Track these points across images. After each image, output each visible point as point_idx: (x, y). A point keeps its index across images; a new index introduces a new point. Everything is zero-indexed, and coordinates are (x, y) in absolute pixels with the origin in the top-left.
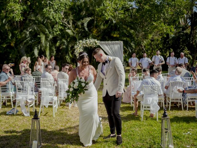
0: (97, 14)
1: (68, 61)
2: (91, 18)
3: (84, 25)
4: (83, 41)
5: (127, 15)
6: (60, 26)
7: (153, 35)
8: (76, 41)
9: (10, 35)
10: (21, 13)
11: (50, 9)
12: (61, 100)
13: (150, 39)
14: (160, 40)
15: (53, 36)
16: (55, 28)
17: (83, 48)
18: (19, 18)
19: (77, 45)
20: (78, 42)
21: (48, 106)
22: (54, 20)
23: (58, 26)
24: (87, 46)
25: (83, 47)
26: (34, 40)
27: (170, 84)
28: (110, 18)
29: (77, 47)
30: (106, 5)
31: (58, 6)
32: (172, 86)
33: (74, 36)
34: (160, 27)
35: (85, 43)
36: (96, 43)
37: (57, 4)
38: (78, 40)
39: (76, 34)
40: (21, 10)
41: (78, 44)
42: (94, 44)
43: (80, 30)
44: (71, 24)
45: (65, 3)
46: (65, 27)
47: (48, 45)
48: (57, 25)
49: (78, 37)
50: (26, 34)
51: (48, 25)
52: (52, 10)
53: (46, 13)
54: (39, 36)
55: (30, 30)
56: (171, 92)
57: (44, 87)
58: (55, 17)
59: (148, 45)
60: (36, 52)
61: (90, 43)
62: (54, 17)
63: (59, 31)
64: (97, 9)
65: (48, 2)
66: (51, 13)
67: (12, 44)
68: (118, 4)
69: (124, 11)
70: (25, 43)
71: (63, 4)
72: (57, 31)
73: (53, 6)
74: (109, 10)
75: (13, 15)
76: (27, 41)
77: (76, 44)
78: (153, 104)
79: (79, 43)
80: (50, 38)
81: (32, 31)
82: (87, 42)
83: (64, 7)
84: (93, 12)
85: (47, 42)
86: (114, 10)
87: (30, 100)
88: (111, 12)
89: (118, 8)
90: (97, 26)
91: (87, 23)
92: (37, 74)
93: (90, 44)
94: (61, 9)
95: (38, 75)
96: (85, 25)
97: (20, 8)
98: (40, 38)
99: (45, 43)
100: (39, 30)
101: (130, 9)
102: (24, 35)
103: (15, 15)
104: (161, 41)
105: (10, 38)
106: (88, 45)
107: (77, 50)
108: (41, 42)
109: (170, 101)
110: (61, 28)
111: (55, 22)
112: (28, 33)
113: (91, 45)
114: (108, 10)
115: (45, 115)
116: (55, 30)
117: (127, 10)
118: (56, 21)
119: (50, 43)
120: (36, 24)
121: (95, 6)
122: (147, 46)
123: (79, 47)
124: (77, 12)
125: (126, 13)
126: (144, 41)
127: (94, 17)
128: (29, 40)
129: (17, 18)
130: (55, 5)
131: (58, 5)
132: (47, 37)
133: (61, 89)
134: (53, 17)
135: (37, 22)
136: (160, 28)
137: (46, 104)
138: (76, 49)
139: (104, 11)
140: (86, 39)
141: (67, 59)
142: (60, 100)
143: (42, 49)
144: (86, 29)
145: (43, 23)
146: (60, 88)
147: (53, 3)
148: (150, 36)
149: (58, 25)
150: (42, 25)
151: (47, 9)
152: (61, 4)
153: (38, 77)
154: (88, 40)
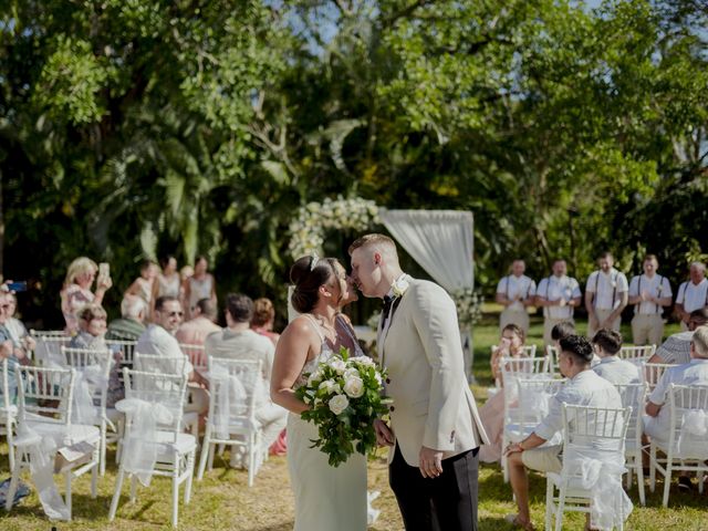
0: (382, 108)
1: (264, 279)
2: (356, 123)
3: (331, 147)
4: (322, 204)
5: (490, 117)
6: (241, 146)
7: (576, 195)
8: (298, 204)
9: (61, 175)
10: (96, 94)
11: (206, 80)
12: (217, 446)
13: (564, 209)
14: (602, 211)
15: (213, 185)
16: (223, 152)
17: (322, 233)
18: (89, 113)
19: (298, 219)
20: (302, 210)
21: (149, 479)
22: (220, 124)
23: (236, 148)
24: (338, 226)
25: (323, 227)
26: (141, 196)
27: (671, 396)
28: (426, 126)
29: (301, 230)
30: (412, 76)
31: (237, 73)
32: (678, 403)
33: (291, 186)
34: (608, 164)
35: (330, 213)
36: (370, 216)
37: (234, 65)
38: (303, 201)
39: (300, 179)
40: (98, 83)
41: (302, 218)
42: (365, 219)
43: (318, 165)
44: (283, 139)
45: (265, 65)
46: (259, 150)
47: (193, 217)
48: (232, 141)
49: (307, 190)
50: (115, 175)
51: (197, 142)
52: (213, 85)
53: (191, 96)
54: (161, 182)
55: (131, 159)
56: (673, 430)
57: (135, 396)
58: (222, 112)
59: (558, 230)
60: (148, 241)
61: (347, 214)
62: (219, 111)
63: (239, 165)
64: (381, 90)
65: (199, 59)
66: (211, 98)
67: (68, 210)
68: (460, 74)
69: (481, 102)
70: (109, 207)
71: (257, 65)
72: (231, 167)
73: (220, 72)
74: (425, 94)
75: (66, 99)
76: (116, 198)
77: (297, 216)
78: (605, 487)
79: (307, 214)
80: (201, 190)
81: (136, 162)
82: (339, 212)
83: (258, 78)
84: (366, 101)
85: (190, 205)
86: (442, 96)
87: (74, 448)
88: (431, 102)
89: (456, 87)
90: (378, 155)
91: (341, 139)
92: (126, 333)
93: (349, 219)
94: (249, 83)
95: (129, 336)
96: (336, 146)
97: (92, 73)
98: (164, 190)
99: (182, 208)
100: (163, 158)
101: (500, 96)
102: (107, 178)
103: (75, 99)
104: (604, 216)
105: (58, 186)
106: (340, 222)
107: (299, 237)
108: (168, 202)
109: (670, 468)
110: (247, 155)
111: (225, 133)
112: (121, 168)
113: (351, 223)
114: (420, 94)
115: (137, 517)
116: (223, 159)
117: (491, 98)
118: (229, 129)
119: (200, 210)
120: (152, 135)
121: (374, 79)
122: (554, 235)
123: (306, 230)
124: (309, 99)
125: (487, 110)
126: (546, 216)
127: (369, 120)
128: (125, 197)
129: (80, 112)
130: (224, 69)
131: (237, 68)
132: (189, 188)
133: (217, 401)
134: (217, 114)
135: (157, 128)
136: (606, 168)
137: (141, 470)
138: (295, 236)
139: (405, 99)
140: (335, 199)
141: (261, 271)
142: (210, 444)
143: (172, 230)
144: (339, 162)
145: (179, 136)
146: (217, 397)
147: (219, 60)
148: (567, 199)
149: (235, 141)
150: (174, 141)
151: (194, 80)
152: (247, 64)
153: (129, 343)
154: (341, 204)
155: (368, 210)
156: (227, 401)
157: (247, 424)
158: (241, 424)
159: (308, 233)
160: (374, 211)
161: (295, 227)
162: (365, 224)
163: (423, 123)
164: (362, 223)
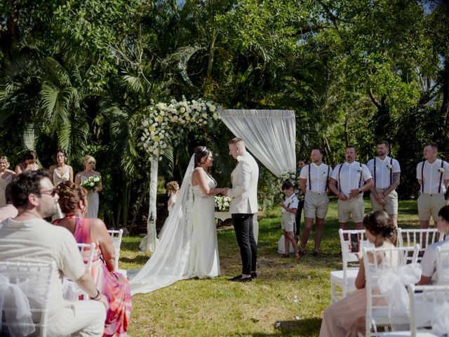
2: (198, 47)
4: (168, 105)
8: (149, 104)
15: (83, 96)
16: (92, 69)
17: (168, 128)
19: (148, 116)
24: (183, 122)
25: (170, 123)
29: (150, 125)
35: (175, 111)
36: (210, 113)
38: (153, 101)
41: (151, 115)
42: (205, 115)
58: (89, 34)
59: (338, 137)
61: (190, 111)
62: (86, 33)
72: (96, 80)
77: (147, 113)
79: (156, 112)
82: (183, 110)
85: (63, 109)
93: (191, 115)
106: (184, 118)
107: (149, 131)
110: (112, 70)
111: (94, 53)
116: (92, 74)
122: (334, 140)
123: (156, 125)
126: (329, 127)
134: (85, 36)
138: (146, 130)
140: (179, 99)
149: (102, 59)
150: (51, 58)
154: (185, 103)
155: (208, 108)
159: (156, 127)
160: (213, 108)
161: (145, 123)
162: (205, 120)
163: (251, 44)
164: (202, 118)
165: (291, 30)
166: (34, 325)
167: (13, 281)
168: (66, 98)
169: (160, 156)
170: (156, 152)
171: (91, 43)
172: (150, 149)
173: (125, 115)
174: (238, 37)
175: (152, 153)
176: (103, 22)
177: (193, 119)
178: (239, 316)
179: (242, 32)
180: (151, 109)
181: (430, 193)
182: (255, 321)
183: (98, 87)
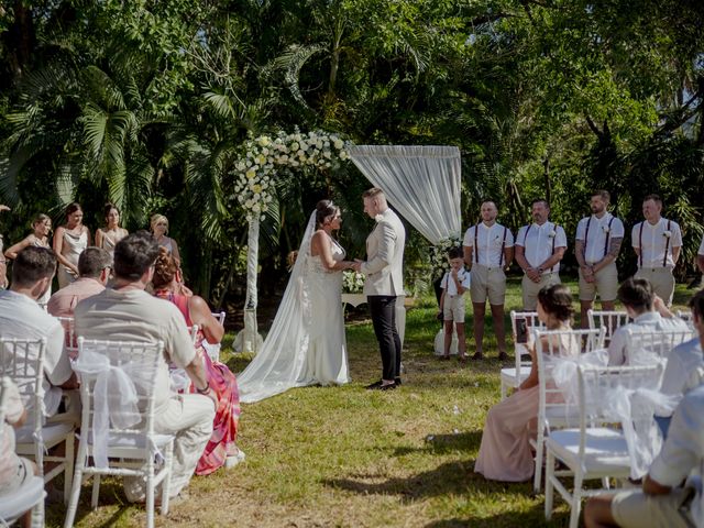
2: (314, 49)
4: (274, 139)
6: (177, 75)
8: (244, 137)
15: (144, 122)
16: (157, 84)
17: (274, 173)
19: (244, 156)
22: (150, 47)
23: (171, 77)
24: (295, 164)
25: (276, 165)
28: (400, 47)
29: (248, 168)
33: (237, 120)
35: (284, 148)
36: (335, 152)
38: (251, 135)
41: (250, 154)
42: (328, 154)
44: (228, 67)
48: (166, 70)
58: (152, 32)
59: (535, 182)
61: (306, 148)
62: (148, 30)
63: (175, 98)
66: (137, 15)
77: (244, 152)
79: (256, 149)
82: (295, 146)
85: (115, 144)
88: (406, 19)
93: (307, 155)
99: (104, 149)
104: (582, 167)
106: (297, 159)
107: (246, 178)
110: (185, 86)
111: (159, 59)
116: (156, 91)
118: (162, 54)
122: (528, 188)
123: (256, 168)
126: (520, 168)
134: (145, 34)
138: (242, 176)
140: (290, 131)
144: (298, 97)
149: (170, 69)
154: (298, 136)
155: (332, 143)
156: (106, 409)
157: (143, 443)
158: (132, 442)
159: (257, 171)
160: (339, 144)
161: (240, 166)
162: (328, 161)
163: (397, 44)
164: (324, 158)
165: (457, 22)
166: (139, 415)
167: (114, 363)
168: (119, 128)
169: (262, 213)
170: (257, 208)
171: (155, 45)
172: (248, 204)
173: (206, 152)
174: (376, 34)
175: (251, 210)
176: (172, 12)
177: (311, 159)
178: (378, 429)
179: (383, 27)
180: (250, 145)
181: (652, 267)
182: (399, 434)
183: (164, 111)
